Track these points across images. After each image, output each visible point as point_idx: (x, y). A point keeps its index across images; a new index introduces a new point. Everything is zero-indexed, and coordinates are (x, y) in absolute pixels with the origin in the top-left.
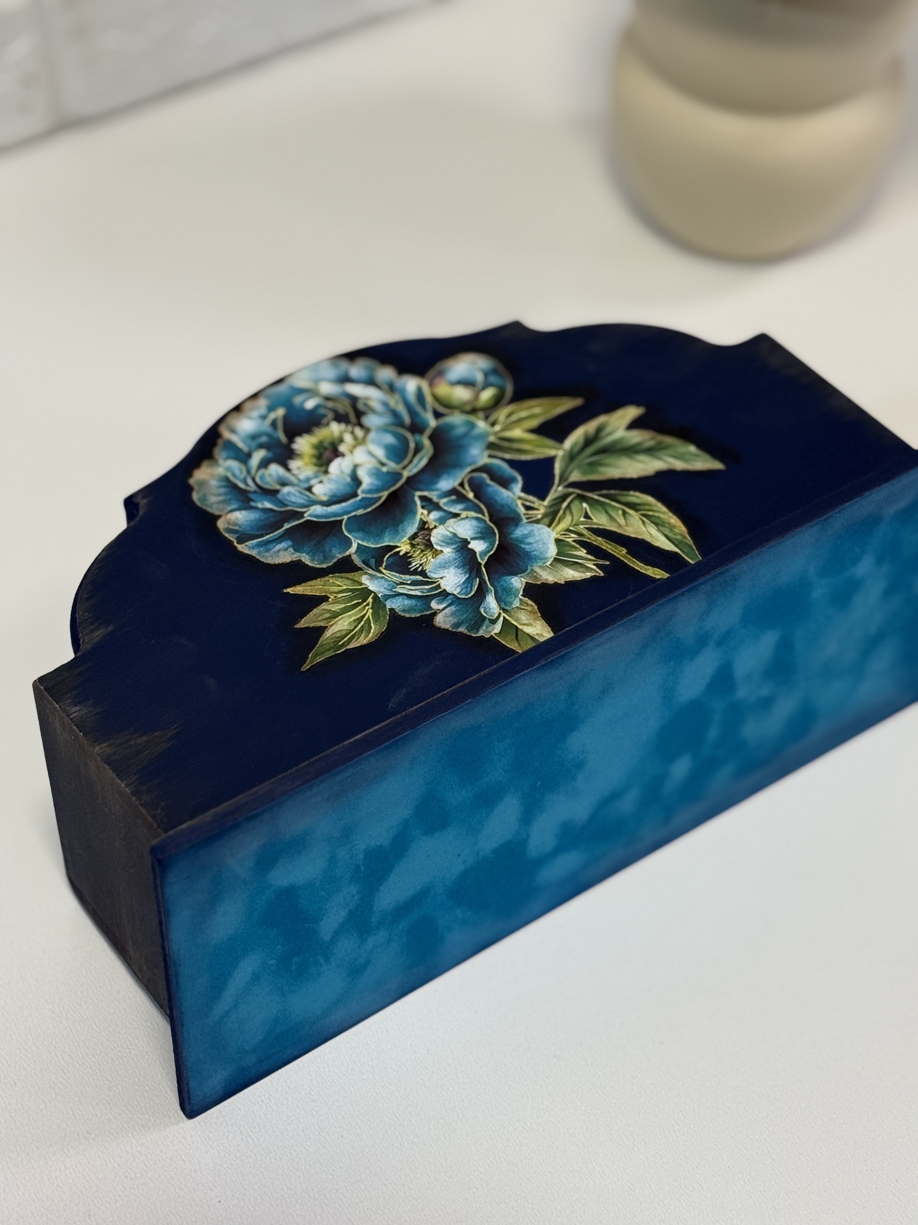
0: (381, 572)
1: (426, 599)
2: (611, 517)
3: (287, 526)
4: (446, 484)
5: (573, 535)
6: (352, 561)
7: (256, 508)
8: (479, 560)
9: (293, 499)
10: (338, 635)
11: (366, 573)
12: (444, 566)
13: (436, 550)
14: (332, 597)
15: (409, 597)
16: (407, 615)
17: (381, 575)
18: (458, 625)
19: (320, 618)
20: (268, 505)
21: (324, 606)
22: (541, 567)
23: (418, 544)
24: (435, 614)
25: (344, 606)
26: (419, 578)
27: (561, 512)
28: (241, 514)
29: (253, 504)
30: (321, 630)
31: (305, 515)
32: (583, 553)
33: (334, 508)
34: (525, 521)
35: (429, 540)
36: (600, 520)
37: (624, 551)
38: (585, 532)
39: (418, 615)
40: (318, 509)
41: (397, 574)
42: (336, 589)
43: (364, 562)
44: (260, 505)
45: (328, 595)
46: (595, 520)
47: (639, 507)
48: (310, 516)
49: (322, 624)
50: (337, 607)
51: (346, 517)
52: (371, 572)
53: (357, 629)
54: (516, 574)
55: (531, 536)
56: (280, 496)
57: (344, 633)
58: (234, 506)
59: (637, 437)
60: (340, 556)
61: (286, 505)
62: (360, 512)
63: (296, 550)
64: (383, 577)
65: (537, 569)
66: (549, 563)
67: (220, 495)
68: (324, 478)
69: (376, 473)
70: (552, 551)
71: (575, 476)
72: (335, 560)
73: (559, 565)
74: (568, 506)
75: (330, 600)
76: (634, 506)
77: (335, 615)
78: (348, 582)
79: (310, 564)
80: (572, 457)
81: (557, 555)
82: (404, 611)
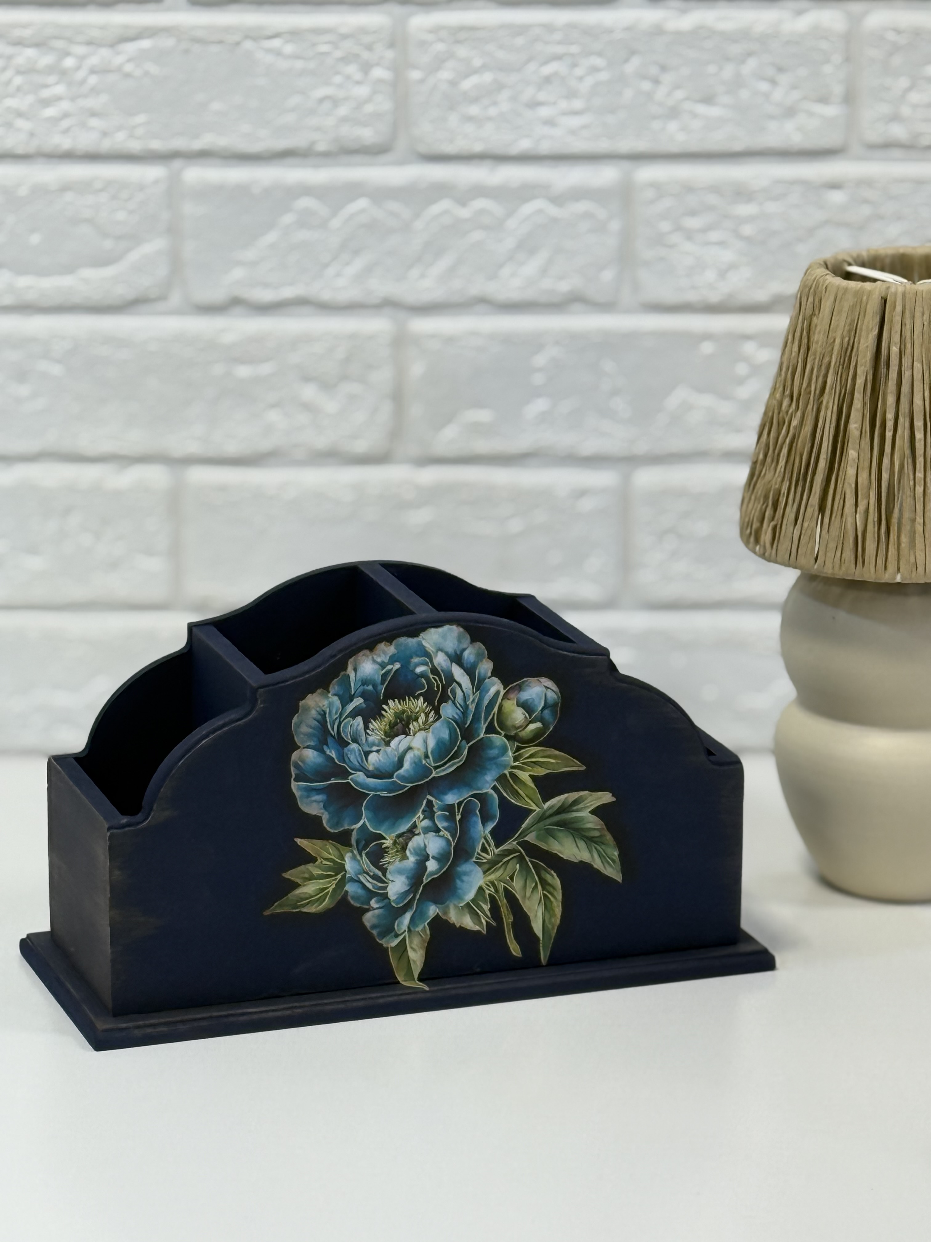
0: (361, 856)
1: (371, 894)
2: (525, 886)
3: (333, 781)
4: (451, 798)
5: (492, 889)
6: (351, 835)
7: (323, 752)
8: (424, 879)
9: (352, 758)
10: (302, 896)
11: (352, 852)
12: (400, 872)
13: (406, 855)
14: (319, 861)
15: (364, 887)
16: (352, 902)
17: (358, 857)
18: (374, 927)
19: (302, 875)
20: (333, 755)
21: (310, 867)
22: (455, 905)
23: (399, 844)
24: (368, 910)
25: (321, 872)
26: (380, 874)
27: (501, 864)
28: (313, 753)
29: (325, 747)
30: (297, 886)
31: (350, 778)
32: (486, 907)
33: (371, 781)
34: (474, 859)
35: (407, 844)
36: (517, 886)
37: (511, 920)
38: (501, 890)
39: (358, 905)
40: (360, 776)
41: (369, 863)
42: (326, 855)
43: (358, 842)
44: (328, 752)
45: (318, 858)
46: (514, 884)
47: (548, 887)
48: (351, 780)
49: (299, 881)
50: (317, 872)
51: (372, 793)
52: (356, 852)
53: (316, 897)
54: (436, 902)
55: (468, 875)
56: (346, 749)
57: (307, 896)
58: (312, 743)
59: (592, 823)
60: (347, 828)
61: (344, 762)
62: (384, 794)
63: (325, 807)
64: (359, 861)
65: (452, 907)
66: (462, 905)
67: (311, 727)
68: (383, 748)
69: (417, 764)
70: (470, 895)
71: (531, 838)
72: (341, 829)
73: (466, 910)
74: (508, 861)
75: (317, 863)
76: (544, 884)
77: (312, 878)
78: (336, 853)
79: (325, 825)
80: (542, 818)
81: (470, 900)
82: (353, 898)
